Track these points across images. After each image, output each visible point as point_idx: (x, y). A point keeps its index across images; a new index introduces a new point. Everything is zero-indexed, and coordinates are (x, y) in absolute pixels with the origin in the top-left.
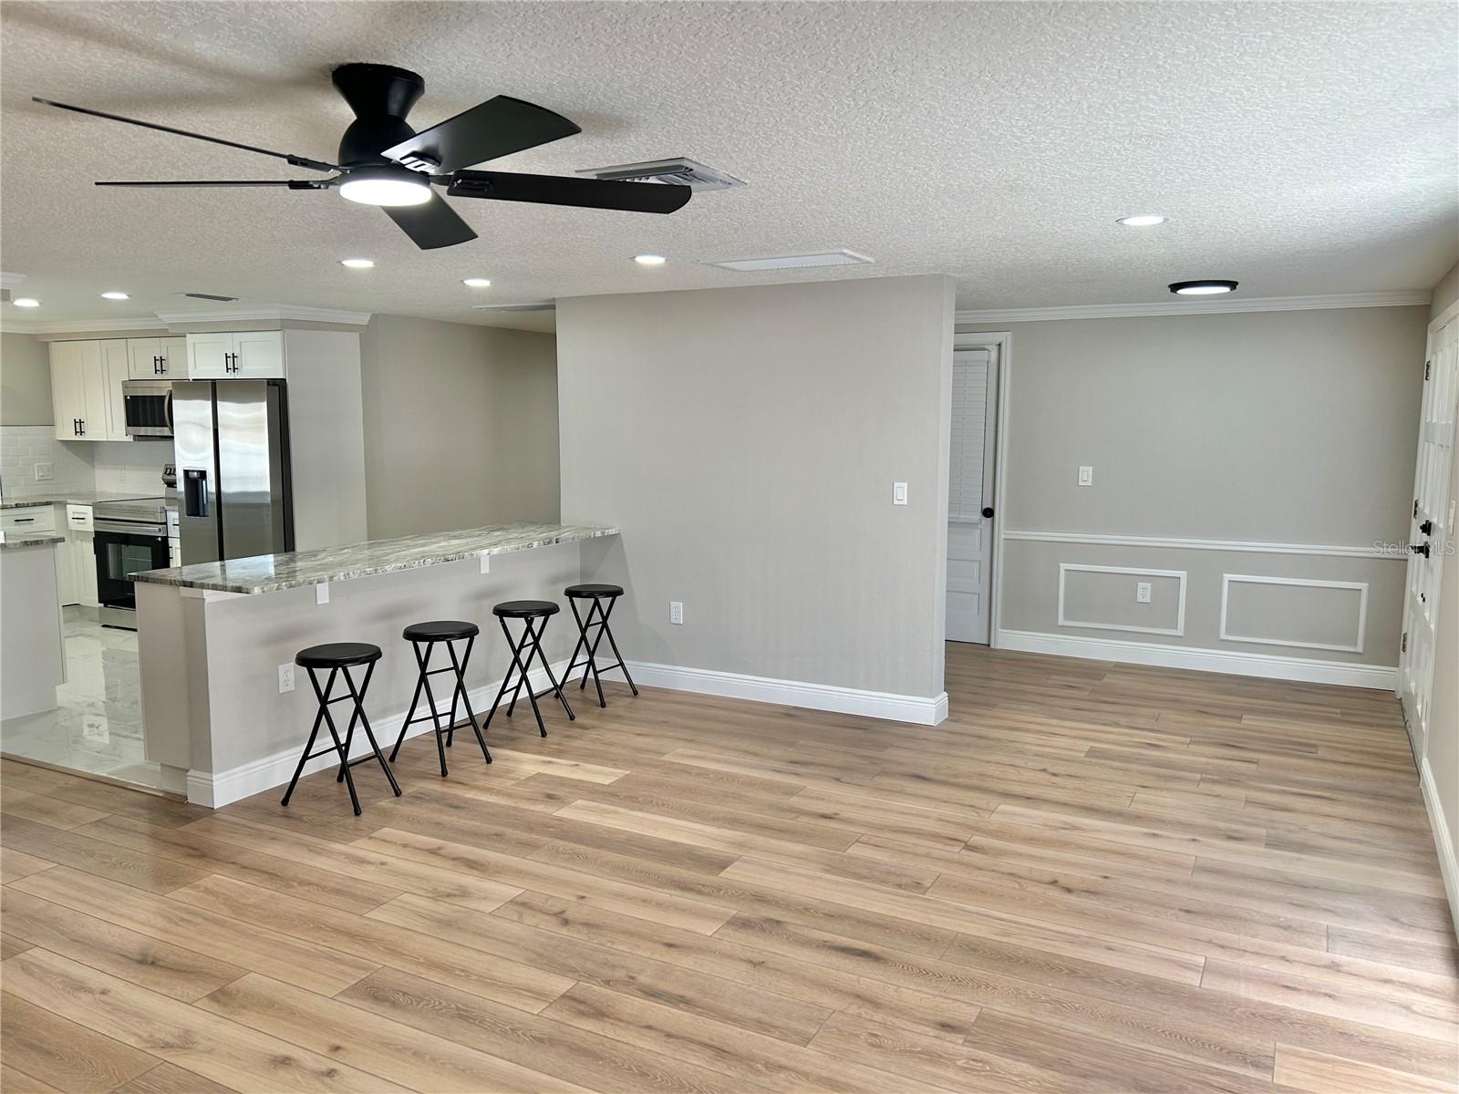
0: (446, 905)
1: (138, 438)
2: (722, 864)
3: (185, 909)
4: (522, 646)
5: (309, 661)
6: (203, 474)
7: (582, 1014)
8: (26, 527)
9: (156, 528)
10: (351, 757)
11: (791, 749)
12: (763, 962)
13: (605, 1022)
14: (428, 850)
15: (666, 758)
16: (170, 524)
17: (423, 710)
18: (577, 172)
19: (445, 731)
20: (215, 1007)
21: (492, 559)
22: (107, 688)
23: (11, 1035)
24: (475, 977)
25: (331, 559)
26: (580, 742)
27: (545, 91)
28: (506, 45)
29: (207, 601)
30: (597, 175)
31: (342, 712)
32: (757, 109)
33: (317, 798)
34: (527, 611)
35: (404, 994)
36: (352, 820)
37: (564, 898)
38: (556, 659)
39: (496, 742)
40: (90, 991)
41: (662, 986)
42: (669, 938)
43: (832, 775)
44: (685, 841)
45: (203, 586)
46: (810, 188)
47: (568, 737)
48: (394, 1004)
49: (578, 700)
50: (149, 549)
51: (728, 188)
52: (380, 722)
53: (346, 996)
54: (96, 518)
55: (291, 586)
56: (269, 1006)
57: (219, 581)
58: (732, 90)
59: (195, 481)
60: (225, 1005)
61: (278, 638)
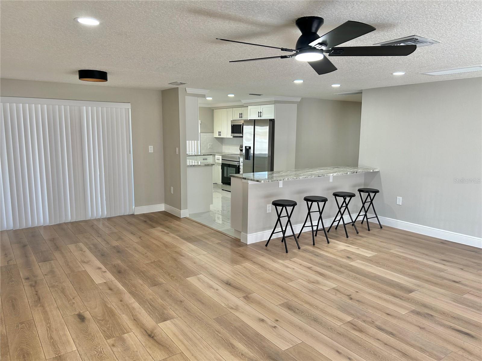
0: (311, 285)
1: (234, 137)
2: (411, 291)
3: (238, 271)
4: (342, 207)
5: (276, 204)
6: (250, 148)
7: (354, 329)
8: (205, 161)
9: (237, 163)
10: (285, 235)
11: (442, 255)
12: (424, 328)
13: (362, 334)
14: (307, 267)
15: (391, 251)
16: (240, 162)
17: (308, 224)
18: (373, 44)
19: (315, 231)
20: (245, 300)
21: (334, 177)
22: (222, 207)
23: (194, 296)
24: (320, 310)
25: (284, 174)
26: (360, 241)
27: (364, 17)
28: (352, 4)
29: (249, 184)
30: (381, 45)
31: (284, 220)
32: (446, 14)
33: (275, 246)
34: (344, 195)
35: (298, 309)
36: (285, 254)
37: (351, 291)
38: (353, 212)
39: (331, 237)
40: (214, 289)
41: (384, 327)
42: (388, 312)
43: (459, 267)
44: (396, 280)
45: (248, 179)
46: (467, 42)
47: (356, 239)
48: (294, 312)
49: (360, 227)
50: (235, 169)
51: (432, 45)
52: (295, 225)
53: (280, 306)
54: (222, 159)
55: (272, 181)
56: (259, 304)
57: (252, 178)
58: (436, 8)
59: (248, 149)
60: (247, 300)
61: (267, 196)
